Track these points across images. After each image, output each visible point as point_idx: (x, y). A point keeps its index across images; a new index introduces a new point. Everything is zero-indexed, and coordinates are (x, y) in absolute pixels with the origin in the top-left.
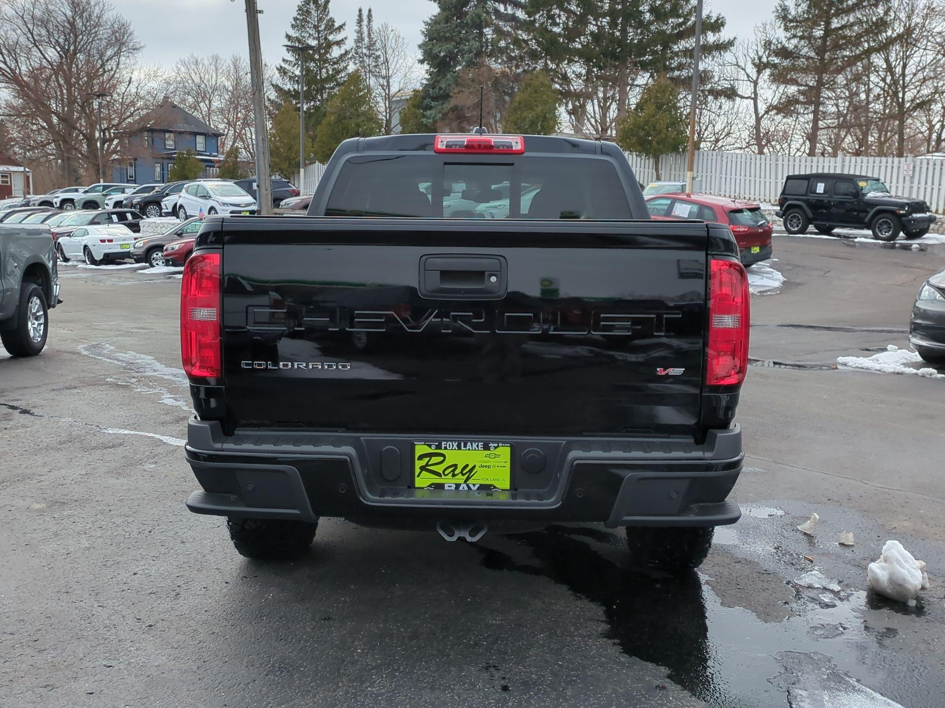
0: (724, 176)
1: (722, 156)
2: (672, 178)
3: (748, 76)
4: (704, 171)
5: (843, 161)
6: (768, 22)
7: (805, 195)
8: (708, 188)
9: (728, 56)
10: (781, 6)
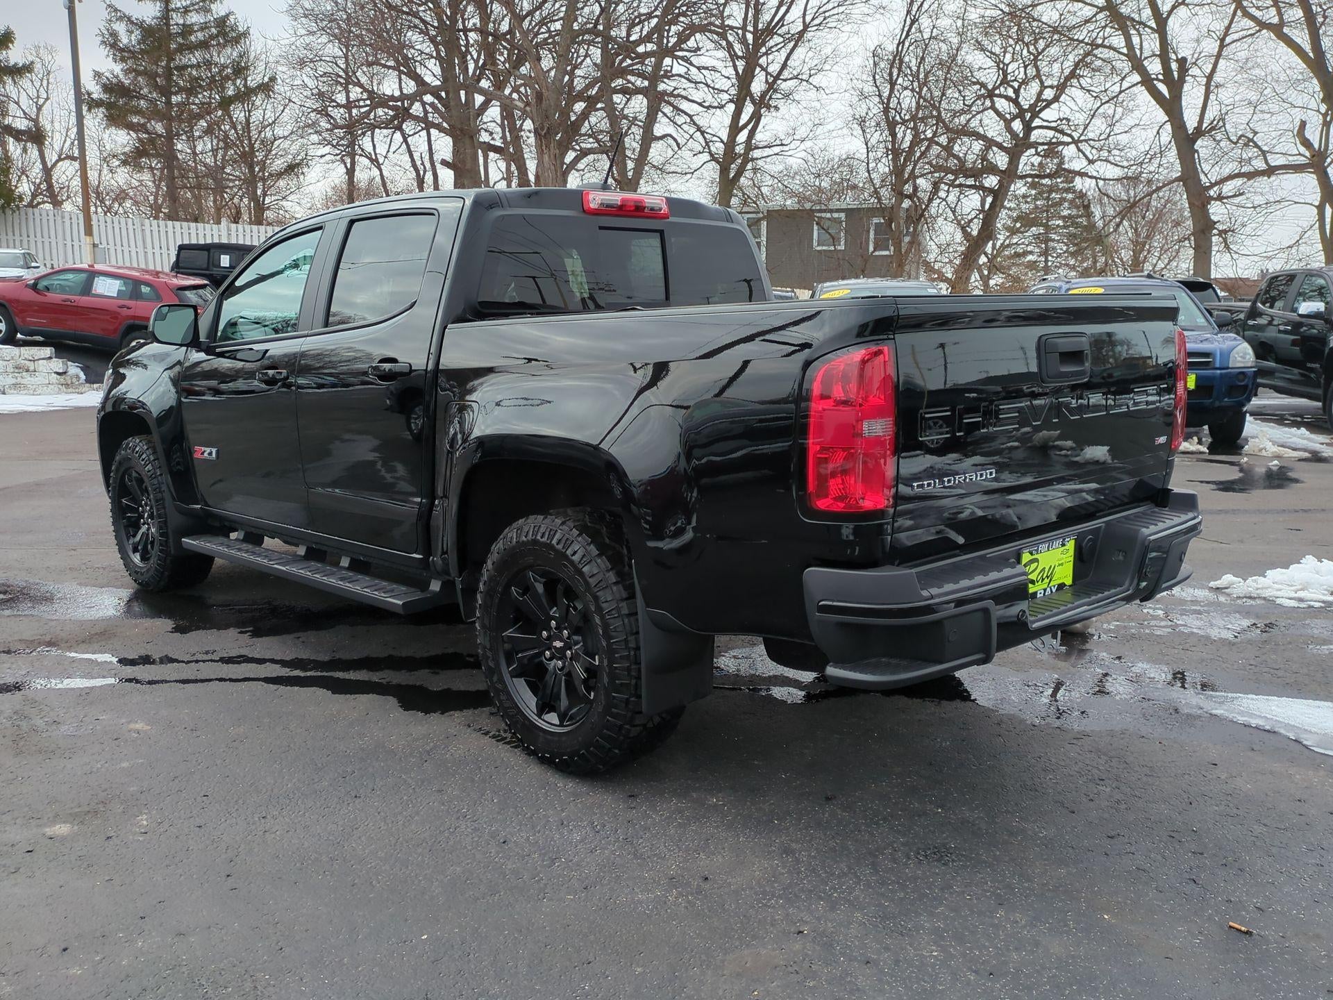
0: (69, 243)
1: (63, 217)
2: (11, 244)
3: (25, 113)
4: (39, 235)
5: (229, 229)
6: (41, 45)
7: (207, 269)
8: (48, 257)
9: (25, 82)
10: (108, 30)
